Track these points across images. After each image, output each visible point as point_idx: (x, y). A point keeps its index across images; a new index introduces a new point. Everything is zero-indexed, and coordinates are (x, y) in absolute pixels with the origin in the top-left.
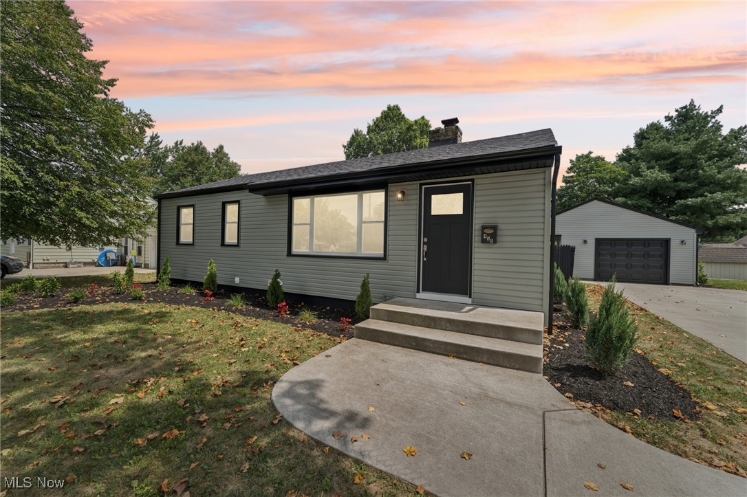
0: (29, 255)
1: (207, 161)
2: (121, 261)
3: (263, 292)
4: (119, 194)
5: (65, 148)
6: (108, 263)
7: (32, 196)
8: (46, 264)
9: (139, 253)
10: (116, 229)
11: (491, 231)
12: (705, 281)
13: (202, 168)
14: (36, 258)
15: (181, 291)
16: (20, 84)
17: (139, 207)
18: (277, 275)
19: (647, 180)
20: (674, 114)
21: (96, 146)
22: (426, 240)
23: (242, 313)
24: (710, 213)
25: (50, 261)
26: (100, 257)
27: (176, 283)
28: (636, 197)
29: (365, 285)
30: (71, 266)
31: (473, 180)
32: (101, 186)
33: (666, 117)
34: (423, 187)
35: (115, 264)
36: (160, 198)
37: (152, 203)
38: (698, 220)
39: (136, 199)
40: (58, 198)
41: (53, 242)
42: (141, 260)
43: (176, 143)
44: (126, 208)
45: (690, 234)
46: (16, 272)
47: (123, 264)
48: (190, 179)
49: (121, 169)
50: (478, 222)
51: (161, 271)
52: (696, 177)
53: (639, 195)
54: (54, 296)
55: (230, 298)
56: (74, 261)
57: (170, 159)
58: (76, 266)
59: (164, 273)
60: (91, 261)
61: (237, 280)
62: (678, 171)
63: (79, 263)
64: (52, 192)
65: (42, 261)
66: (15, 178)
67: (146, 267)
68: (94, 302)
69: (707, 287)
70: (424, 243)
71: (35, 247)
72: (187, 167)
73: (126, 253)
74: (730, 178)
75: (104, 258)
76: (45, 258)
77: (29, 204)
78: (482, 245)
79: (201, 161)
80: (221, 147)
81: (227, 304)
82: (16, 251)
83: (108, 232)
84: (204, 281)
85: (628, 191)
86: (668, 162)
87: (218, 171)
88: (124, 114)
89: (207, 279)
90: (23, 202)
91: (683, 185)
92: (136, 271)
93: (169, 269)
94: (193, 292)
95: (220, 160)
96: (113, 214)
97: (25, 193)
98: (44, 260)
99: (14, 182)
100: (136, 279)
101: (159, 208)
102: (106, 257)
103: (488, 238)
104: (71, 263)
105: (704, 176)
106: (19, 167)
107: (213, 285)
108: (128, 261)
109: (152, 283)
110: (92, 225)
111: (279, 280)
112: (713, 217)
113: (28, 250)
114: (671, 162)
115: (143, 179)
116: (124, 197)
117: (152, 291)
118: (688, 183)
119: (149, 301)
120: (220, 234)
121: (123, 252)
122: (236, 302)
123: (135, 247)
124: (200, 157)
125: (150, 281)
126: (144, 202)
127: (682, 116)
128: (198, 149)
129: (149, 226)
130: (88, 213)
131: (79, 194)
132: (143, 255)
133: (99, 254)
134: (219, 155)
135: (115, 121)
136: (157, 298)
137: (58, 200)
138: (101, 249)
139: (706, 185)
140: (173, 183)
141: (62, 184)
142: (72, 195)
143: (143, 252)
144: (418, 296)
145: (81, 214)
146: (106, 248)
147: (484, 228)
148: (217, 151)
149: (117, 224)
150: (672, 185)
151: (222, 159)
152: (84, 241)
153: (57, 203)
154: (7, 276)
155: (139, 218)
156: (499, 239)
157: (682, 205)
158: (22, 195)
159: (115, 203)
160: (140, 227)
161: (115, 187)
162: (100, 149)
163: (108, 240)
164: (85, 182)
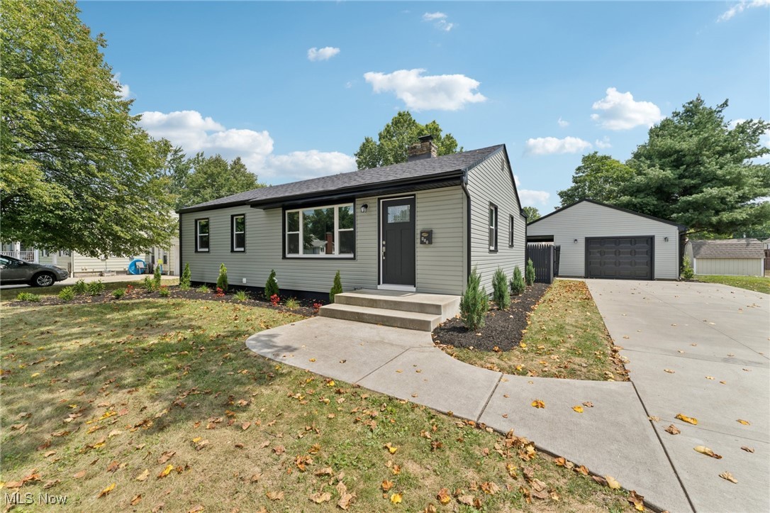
0: (70, 265)
1: (225, 173)
2: (149, 269)
3: (262, 289)
4: (147, 209)
5: (104, 174)
6: (137, 272)
7: (79, 214)
8: (85, 272)
9: (165, 262)
10: (145, 239)
11: (426, 235)
12: (691, 276)
13: (221, 180)
14: (76, 268)
15: (198, 290)
16: (67, 125)
17: (163, 220)
18: (273, 274)
19: (651, 178)
20: (681, 110)
21: (127, 169)
22: (384, 243)
23: (244, 304)
24: (714, 209)
25: (88, 271)
26: (131, 266)
27: (195, 284)
28: (642, 195)
29: (337, 280)
30: (106, 274)
31: (414, 195)
32: (131, 203)
33: (673, 113)
34: (381, 201)
35: (144, 273)
36: (181, 213)
37: (174, 216)
38: (700, 217)
39: (161, 214)
40: (99, 216)
41: (93, 254)
42: (166, 268)
43: (198, 155)
44: (153, 222)
45: (672, 231)
46: (62, 280)
47: (151, 272)
48: (209, 190)
49: (147, 188)
50: (419, 227)
51: (183, 274)
52: (698, 174)
53: (645, 192)
54: (100, 295)
55: (236, 293)
56: (108, 270)
57: (191, 171)
58: (109, 274)
59: (186, 276)
60: (122, 269)
61: (244, 280)
62: (681, 167)
63: (112, 271)
64: (93, 210)
65: (81, 271)
66: (67, 201)
67: (172, 274)
68: (131, 298)
69: (693, 281)
70: (383, 245)
71: (75, 258)
72: (207, 179)
73: (153, 262)
74: (730, 173)
75: (133, 267)
76: (83, 268)
77: (77, 221)
78: (422, 245)
79: (219, 173)
80: (239, 159)
81: (233, 298)
82: (58, 262)
83: (139, 243)
84: (217, 282)
85: (635, 189)
86: (672, 158)
87: (236, 182)
88: (148, 141)
89: (219, 279)
90: (72, 220)
91: (686, 181)
92: (163, 277)
93: (190, 272)
94: (209, 291)
95: (238, 171)
96: (143, 227)
97: (74, 212)
98: (83, 270)
99: (67, 204)
100: (162, 284)
101: (180, 221)
102: (136, 266)
103: (425, 240)
104: (106, 272)
105: (706, 172)
106: (69, 192)
107: (225, 285)
108: (155, 269)
109: (177, 286)
110: (126, 237)
111: (274, 278)
112: (717, 212)
113: (69, 261)
114: (675, 159)
115: (167, 196)
116: (150, 212)
117: (175, 291)
118: (692, 179)
119: (173, 297)
120: (230, 242)
121: (150, 261)
122: (241, 296)
123: (161, 257)
124: (219, 170)
125: (175, 284)
126: (168, 216)
127: (688, 111)
128: (217, 162)
129: (173, 237)
130: (122, 227)
131: (116, 212)
132: (168, 263)
133: (130, 263)
134: (237, 167)
135: (141, 149)
136: (179, 295)
137: (99, 217)
138: (131, 259)
139: (709, 181)
140: (194, 195)
141: (102, 204)
142: (109, 213)
143: (168, 261)
144: (379, 287)
145: (117, 228)
146: (136, 258)
147: (421, 233)
148: (235, 162)
149: (146, 236)
150: (677, 182)
151: (239, 170)
152: (118, 252)
153: (99, 220)
154: (56, 283)
155: (164, 230)
156: (433, 240)
157: (685, 202)
158: (71, 214)
159: (143, 218)
160: (165, 238)
161: (143, 204)
162: (131, 171)
163: (140, 249)
164: (120, 200)
